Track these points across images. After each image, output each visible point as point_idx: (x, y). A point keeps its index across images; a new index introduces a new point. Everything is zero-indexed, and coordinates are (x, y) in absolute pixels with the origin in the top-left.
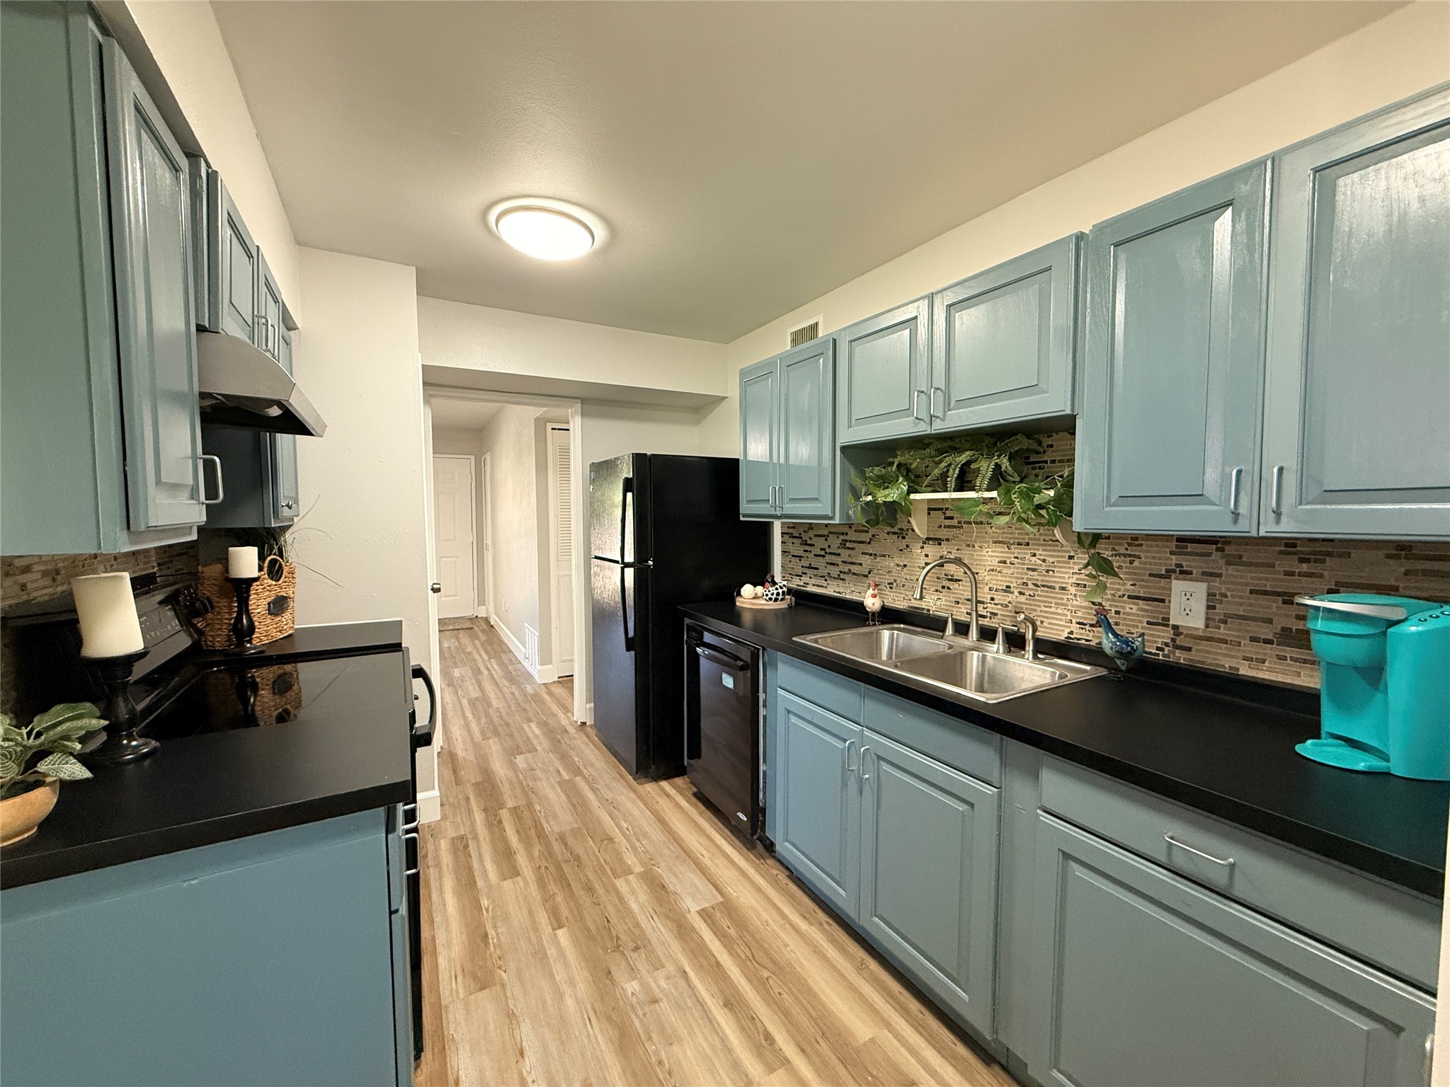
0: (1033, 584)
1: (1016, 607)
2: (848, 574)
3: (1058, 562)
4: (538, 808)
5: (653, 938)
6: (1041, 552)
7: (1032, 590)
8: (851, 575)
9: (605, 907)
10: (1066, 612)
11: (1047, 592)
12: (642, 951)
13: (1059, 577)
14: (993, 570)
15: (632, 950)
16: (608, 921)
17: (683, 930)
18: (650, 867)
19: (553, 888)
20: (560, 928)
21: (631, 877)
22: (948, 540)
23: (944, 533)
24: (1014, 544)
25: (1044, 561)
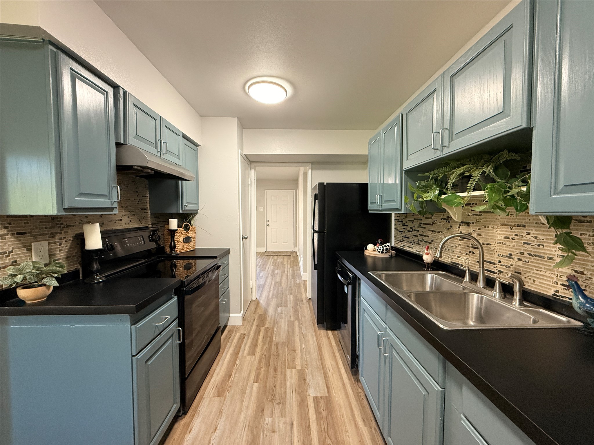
0: (528, 254)
1: (515, 269)
2: (422, 241)
3: (547, 239)
4: (275, 329)
5: (288, 401)
6: (534, 232)
7: (527, 257)
8: (423, 242)
9: (277, 380)
10: (552, 276)
11: (538, 260)
12: (281, 405)
13: (548, 250)
14: (500, 243)
15: (277, 404)
16: (275, 387)
17: (302, 403)
18: (304, 368)
19: (263, 364)
20: (256, 382)
21: (294, 370)
22: (473, 223)
23: (472, 219)
24: (514, 226)
25: (536, 238)
